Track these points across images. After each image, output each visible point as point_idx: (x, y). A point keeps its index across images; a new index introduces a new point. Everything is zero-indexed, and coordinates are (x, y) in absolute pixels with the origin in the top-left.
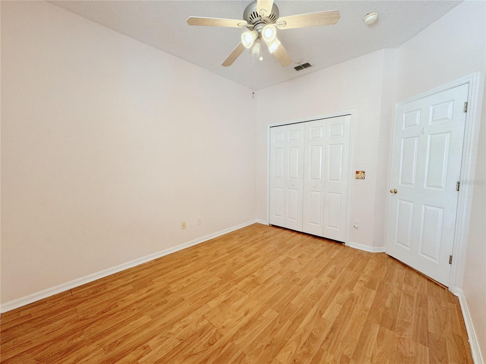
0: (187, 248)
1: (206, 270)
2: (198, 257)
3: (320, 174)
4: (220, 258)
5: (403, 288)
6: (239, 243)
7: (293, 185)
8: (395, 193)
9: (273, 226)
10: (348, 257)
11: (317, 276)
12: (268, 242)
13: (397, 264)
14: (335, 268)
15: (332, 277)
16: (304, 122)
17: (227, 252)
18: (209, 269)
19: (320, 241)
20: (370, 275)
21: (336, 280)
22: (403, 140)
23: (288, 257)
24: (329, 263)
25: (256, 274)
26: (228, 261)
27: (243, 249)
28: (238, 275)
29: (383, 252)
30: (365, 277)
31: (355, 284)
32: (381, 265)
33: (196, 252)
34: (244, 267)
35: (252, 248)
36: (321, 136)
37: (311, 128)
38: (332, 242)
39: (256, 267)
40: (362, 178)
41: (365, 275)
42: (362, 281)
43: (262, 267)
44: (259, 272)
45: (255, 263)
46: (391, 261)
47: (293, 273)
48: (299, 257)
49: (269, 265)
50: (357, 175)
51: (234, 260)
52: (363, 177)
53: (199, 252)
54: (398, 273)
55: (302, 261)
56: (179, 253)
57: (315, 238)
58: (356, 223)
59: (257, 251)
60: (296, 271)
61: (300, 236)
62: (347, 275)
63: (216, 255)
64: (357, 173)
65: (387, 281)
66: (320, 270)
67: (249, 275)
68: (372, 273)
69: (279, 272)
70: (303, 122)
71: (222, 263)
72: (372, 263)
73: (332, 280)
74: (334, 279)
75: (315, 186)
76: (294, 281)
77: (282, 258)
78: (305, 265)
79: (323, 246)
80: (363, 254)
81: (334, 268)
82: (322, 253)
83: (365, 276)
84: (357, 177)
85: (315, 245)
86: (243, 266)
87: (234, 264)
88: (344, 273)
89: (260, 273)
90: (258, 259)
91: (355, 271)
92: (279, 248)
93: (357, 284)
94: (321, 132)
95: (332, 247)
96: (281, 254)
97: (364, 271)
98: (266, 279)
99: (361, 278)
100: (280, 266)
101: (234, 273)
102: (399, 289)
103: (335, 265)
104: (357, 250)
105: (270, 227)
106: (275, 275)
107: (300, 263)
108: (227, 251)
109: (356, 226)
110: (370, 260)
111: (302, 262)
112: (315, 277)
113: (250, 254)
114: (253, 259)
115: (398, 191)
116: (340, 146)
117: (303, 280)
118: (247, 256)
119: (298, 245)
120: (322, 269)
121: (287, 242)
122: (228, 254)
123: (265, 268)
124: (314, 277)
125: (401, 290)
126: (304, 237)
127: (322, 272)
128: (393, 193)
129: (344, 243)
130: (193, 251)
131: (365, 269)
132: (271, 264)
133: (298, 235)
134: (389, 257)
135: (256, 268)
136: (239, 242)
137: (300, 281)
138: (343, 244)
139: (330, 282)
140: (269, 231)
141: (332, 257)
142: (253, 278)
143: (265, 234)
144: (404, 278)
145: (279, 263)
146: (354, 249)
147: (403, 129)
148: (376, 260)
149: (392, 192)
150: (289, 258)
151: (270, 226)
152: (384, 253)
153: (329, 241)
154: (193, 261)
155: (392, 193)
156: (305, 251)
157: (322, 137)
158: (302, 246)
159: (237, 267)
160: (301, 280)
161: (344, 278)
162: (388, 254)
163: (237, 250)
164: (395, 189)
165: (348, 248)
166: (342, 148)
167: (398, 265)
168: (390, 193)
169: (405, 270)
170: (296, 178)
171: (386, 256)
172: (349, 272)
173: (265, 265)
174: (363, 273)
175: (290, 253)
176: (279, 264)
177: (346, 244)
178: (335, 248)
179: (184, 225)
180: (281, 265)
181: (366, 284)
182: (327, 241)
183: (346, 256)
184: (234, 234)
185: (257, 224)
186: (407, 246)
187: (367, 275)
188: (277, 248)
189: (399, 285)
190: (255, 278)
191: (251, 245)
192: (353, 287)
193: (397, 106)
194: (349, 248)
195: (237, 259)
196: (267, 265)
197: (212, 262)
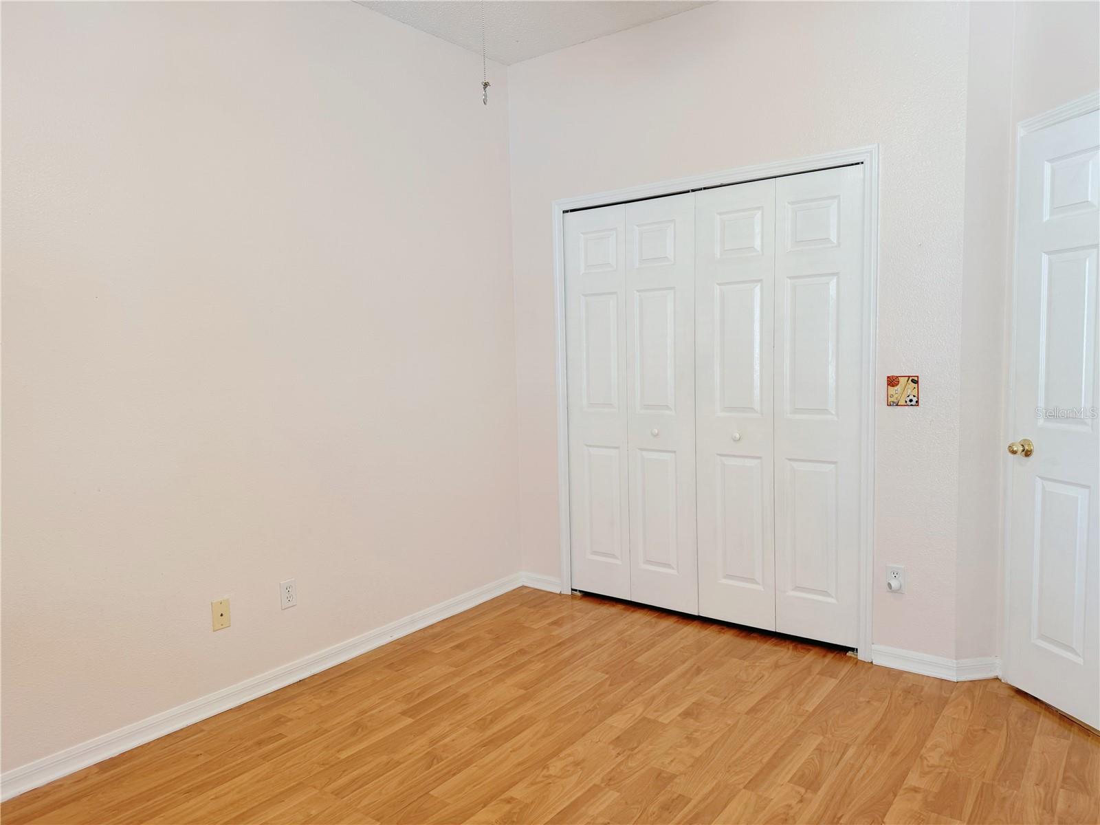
0: (240, 708)
1: (316, 791)
2: (284, 740)
3: (757, 392)
4: (375, 738)
5: (1060, 806)
6: (454, 674)
7: (656, 436)
8: (1027, 453)
9: (587, 595)
10: (868, 702)
11: (752, 785)
12: (567, 662)
13: (1041, 718)
14: (820, 750)
15: (809, 781)
16: (693, 191)
17: (404, 713)
18: (329, 789)
19: (766, 647)
20: (945, 767)
21: (821, 793)
22: (1045, 258)
23: (644, 718)
24: (797, 731)
25: (518, 792)
26: (410, 749)
27: (466, 696)
28: (448, 801)
29: (991, 675)
30: (929, 773)
31: (890, 804)
32: (983, 728)
33: (279, 721)
34: (472, 769)
35: (505, 691)
36: (757, 243)
37: (720, 214)
38: (809, 650)
39: (519, 764)
40: (911, 401)
41: (928, 766)
42: (915, 790)
43: (543, 764)
44: (532, 784)
45: (514, 751)
46: (1020, 706)
47: (662, 779)
48: (687, 714)
49: (569, 755)
50: (892, 390)
51: (433, 742)
52: (911, 397)
53: (291, 720)
54: (1043, 753)
55: (696, 731)
56: (202, 731)
57: (745, 637)
58: (895, 574)
59: (523, 699)
60: (672, 769)
61: (690, 630)
62: (864, 770)
63: (358, 728)
64: (892, 382)
65: (1005, 781)
66: (765, 761)
67: (492, 798)
68: (952, 759)
69: (610, 780)
70: (688, 192)
71: (384, 758)
72: (954, 719)
73: (809, 795)
74: (816, 791)
75: (738, 436)
76: (666, 808)
77: (620, 722)
78: (709, 744)
79: (776, 666)
80: (922, 688)
81: (816, 749)
82: (774, 694)
83: (927, 769)
84: (890, 399)
85: (746, 663)
86: (468, 764)
87: (432, 758)
88: (853, 765)
89: (534, 788)
90: (527, 734)
91: (894, 754)
92: (609, 683)
93: (900, 805)
94: (758, 229)
95: (808, 669)
96: (616, 708)
97: (923, 750)
98: (558, 811)
99: (913, 780)
100: (614, 753)
101: (431, 793)
102: (1044, 808)
103: (822, 738)
104: (901, 673)
105: (575, 602)
106: (594, 792)
107: (689, 738)
108: (404, 707)
109: (894, 584)
110: (948, 711)
111: (696, 735)
112: (745, 788)
113: (496, 716)
114: (507, 735)
115: (1035, 447)
116: (828, 283)
117: (700, 802)
118: (483, 724)
119: (682, 669)
120: (770, 754)
121: (640, 659)
122: (409, 721)
123: (555, 767)
124: (741, 786)
125: (1052, 811)
126: (709, 633)
127: (772, 766)
128: (1020, 456)
129: (852, 649)
130: (262, 718)
131: (929, 744)
132: (579, 749)
133: (681, 626)
134: (1013, 693)
135: (519, 769)
136: (453, 669)
137: (690, 806)
138: (850, 654)
139: (801, 801)
140: (572, 618)
141: (810, 707)
142: (507, 807)
143: (557, 631)
144: (1062, 770)
145: (611, 743)
146: (889, 672)
147: (1046, 218)
148: (966, 708)
149: (1014, 452)
150: (649, 721)
151: (573, 596)
152: (997, 679)
153: (799, 646)
154: (266, 757)
155: (1015, 456)
156: (708, 692)
157: (759, 249)
158: (699, 671)
159: (445, 771)
160: (693, 802)
161: (851, 782)
162: (1009, 683)
163: (448, 701)
164: (1025, 440)
165: (870, 668)
166: (833, 292)
167: (1046, 723)
168: (1010, 455)
169: (1067, 738)
170: (667, 407)
171: (1007, 692)
172: (869, 761)
173: (555, 754)
174: (918, 759)
175: (653, 698)
176: (611, 747)
177: (861, 656)
178: (821, 673)
179: (221, 615)
180: (619, 750)
181: (930, 799)
182: (791, 647)
183: (861, 699)
184: (435, 637)
185: (525, 591)
186: (1073, 650)
187: (933, 766)
188: (601, 684)
189: (1046, 795)
190: (517, 810)
191: (499, 680)
192: (884, 815)
193: (1021, 132)
194: (872, 670)
195: (444, 737)
196: (562, 755)
197: (343, 755)
